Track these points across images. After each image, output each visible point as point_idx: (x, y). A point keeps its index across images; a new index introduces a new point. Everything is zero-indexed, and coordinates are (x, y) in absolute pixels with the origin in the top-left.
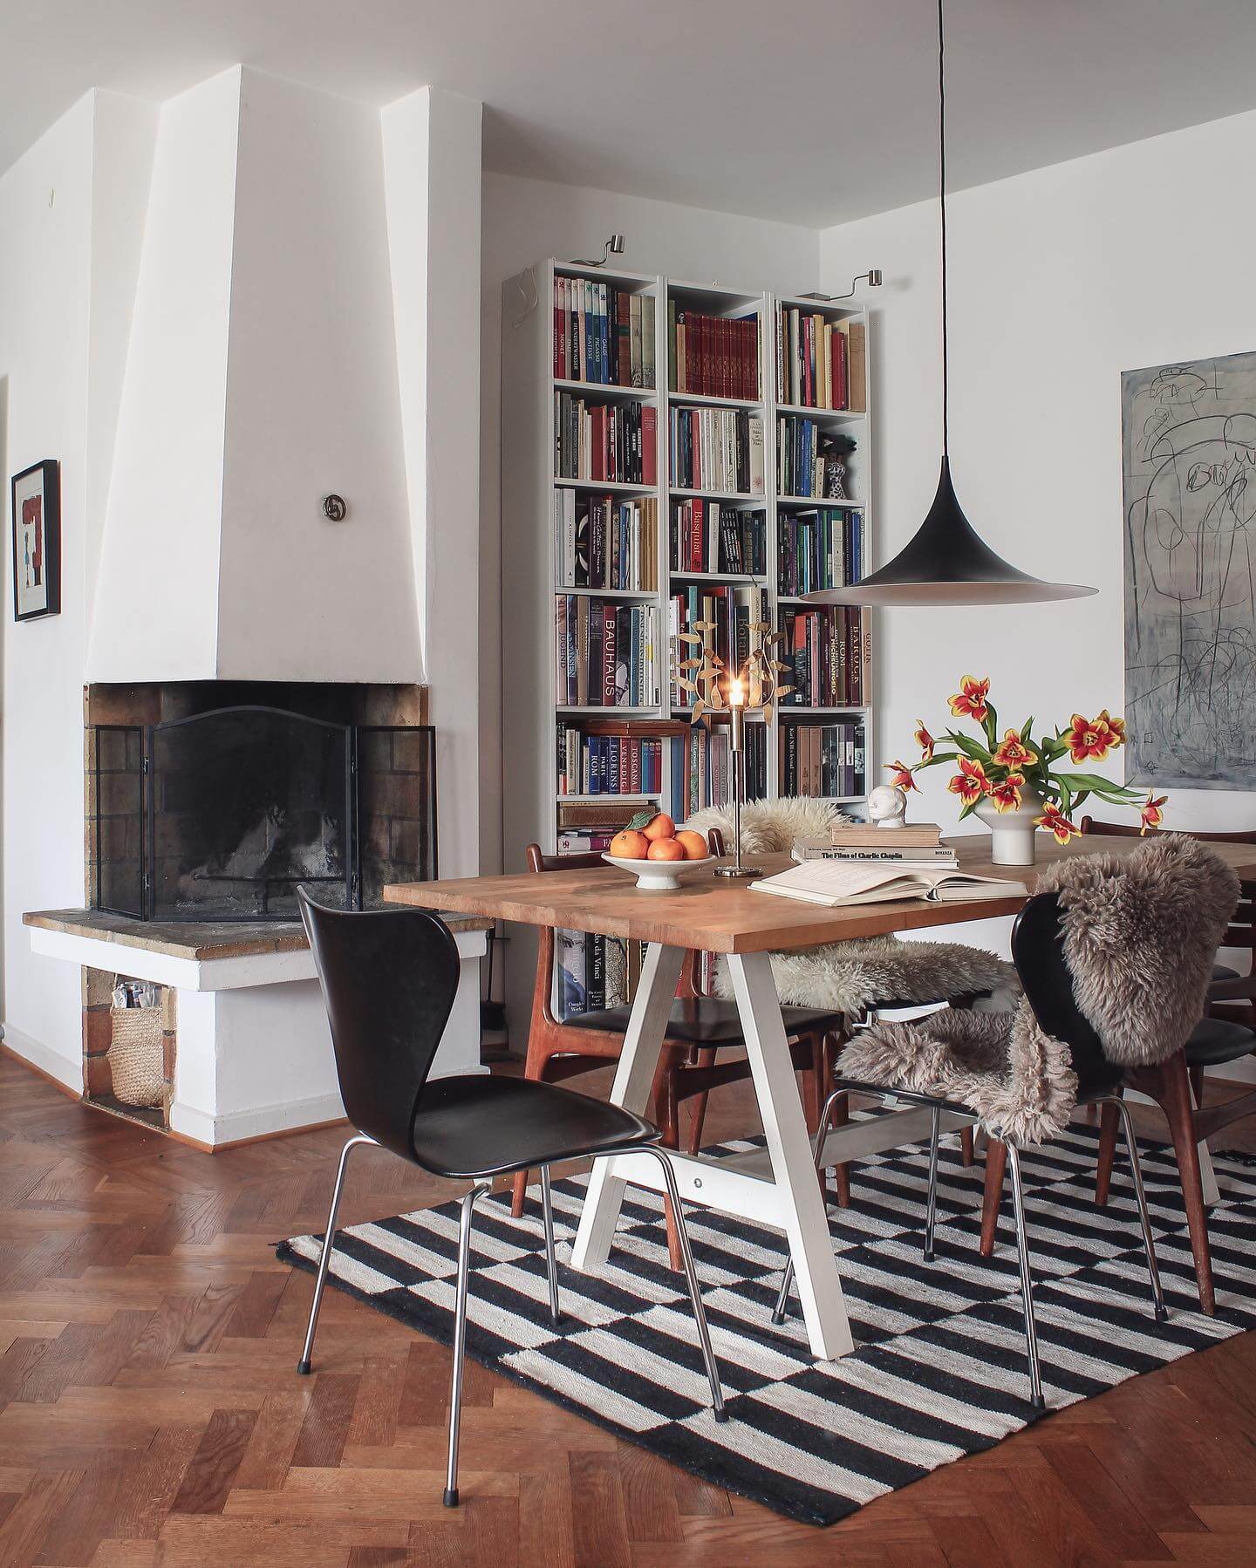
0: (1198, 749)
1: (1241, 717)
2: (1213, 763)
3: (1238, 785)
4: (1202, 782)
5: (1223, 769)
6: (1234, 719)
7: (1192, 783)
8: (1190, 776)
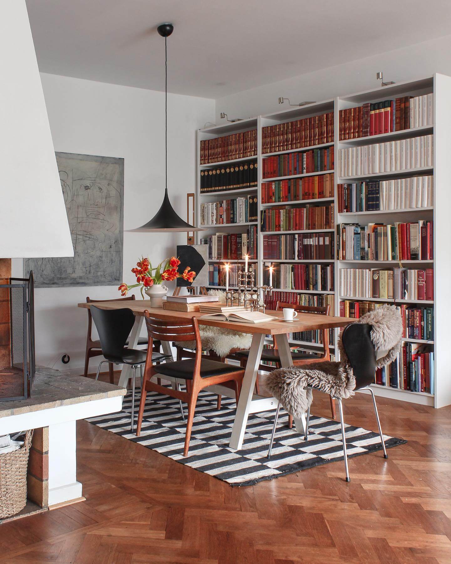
0: (48, 275)
1: (61, 265)
2: (53, 279)
3: (60, 286)
4: (50, 286)
5: (56, 281)
6: (59, 265)
7: (46, 286)
8: (46, 284)
